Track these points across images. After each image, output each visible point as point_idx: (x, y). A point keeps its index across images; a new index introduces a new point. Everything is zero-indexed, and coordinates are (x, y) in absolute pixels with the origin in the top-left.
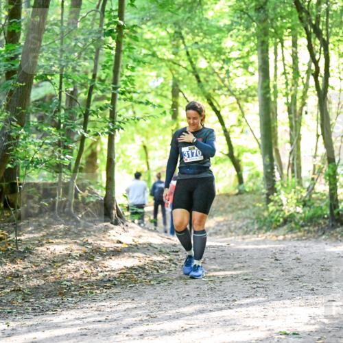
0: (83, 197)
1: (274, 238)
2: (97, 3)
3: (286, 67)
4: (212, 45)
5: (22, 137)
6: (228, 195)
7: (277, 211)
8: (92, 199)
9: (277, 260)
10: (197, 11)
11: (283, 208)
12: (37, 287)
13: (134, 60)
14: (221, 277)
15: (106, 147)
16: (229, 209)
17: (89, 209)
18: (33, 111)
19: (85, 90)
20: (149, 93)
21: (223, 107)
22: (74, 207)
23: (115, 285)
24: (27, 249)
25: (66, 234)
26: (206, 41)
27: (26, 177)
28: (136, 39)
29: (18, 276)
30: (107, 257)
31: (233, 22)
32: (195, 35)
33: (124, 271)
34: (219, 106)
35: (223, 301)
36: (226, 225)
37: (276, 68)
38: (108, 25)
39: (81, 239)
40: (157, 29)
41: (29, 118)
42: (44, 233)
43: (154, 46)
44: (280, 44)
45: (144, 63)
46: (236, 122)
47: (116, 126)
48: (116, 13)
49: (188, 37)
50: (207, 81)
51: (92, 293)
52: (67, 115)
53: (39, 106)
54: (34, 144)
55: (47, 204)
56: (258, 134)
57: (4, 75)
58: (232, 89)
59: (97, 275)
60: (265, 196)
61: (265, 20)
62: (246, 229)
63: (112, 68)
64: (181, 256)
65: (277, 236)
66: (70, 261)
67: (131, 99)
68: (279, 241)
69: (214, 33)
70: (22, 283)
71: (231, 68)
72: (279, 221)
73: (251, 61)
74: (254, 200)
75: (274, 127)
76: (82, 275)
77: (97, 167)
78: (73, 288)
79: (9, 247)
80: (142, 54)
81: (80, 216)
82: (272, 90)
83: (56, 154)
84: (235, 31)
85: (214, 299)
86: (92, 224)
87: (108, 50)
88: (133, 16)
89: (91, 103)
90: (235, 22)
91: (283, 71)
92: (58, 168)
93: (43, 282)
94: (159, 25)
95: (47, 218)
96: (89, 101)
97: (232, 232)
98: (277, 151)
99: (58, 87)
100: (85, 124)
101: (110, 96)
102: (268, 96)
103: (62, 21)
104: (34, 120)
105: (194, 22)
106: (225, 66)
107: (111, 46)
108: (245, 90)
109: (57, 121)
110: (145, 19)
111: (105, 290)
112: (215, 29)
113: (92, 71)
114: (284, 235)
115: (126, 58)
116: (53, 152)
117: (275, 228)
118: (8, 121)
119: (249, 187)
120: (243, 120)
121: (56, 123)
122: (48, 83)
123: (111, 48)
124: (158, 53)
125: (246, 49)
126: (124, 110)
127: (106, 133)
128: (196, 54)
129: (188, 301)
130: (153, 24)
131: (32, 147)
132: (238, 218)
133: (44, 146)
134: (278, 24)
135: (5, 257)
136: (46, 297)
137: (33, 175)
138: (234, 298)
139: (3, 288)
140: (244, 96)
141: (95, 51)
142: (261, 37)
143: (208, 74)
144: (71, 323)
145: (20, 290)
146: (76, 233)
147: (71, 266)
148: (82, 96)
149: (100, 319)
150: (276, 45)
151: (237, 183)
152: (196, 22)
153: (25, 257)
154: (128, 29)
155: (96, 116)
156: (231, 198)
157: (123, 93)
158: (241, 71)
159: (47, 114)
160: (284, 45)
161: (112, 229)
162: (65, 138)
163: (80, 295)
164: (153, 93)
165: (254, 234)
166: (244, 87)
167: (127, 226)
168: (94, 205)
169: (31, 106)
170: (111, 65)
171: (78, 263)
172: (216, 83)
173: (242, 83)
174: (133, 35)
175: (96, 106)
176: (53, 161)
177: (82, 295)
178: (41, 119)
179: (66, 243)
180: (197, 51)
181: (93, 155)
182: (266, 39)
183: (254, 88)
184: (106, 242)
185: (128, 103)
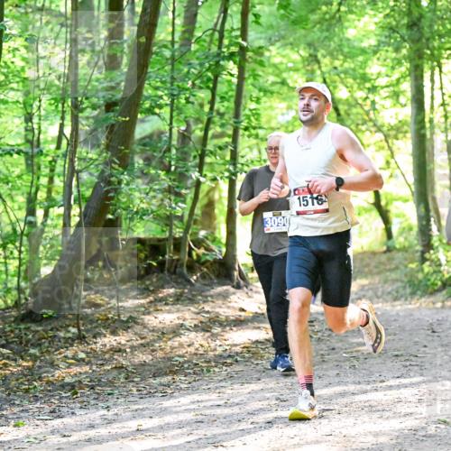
0: (198, 255)
1: (431, 305)
2: (215, 20)
3: (445, 97)
4: (354, 70)
5: (125, 182)
6: (374, 253)
7: (435, 272)
8: (208, 258)
9: (434, 332)
10: (336, 29)
11: (442, 268)
12: (144, 364)
13: (260, 90)
14: (365, 353)
15: (225, 194)
16: (375, 270)
17: (205, 270)
18: (138, 150)
19: (200, 126)
20: (278, 129)
21: (368, 146)
22: (187, 266)
23: (237, 361)
24: (131, 317)
25: (178, 300)
26: (346, 65)
27: (130, 231)
28: (261, 64)
29: (120, 351)
30: (228, 328)
31: (380, 43)
32: (334, 58)
33: (247, 345)
34: (363, 144)
35: (369, 382)
36: (371, 289)
37: (432, 98)
38: (228, 47)
39: (196, 306)
40: (288, 51)
41: (132, 159)
42: (151, 298)
43: (285, 71)
44: (437, 69)
45: (272, 93)
46: (383, 164)
47: (237, 170)
48: (238, 33)
49: (326, 61)
50: (349, 115)
51: (210, 371)
52: (179, 155)
53: (145, 145)
54: (140, 191)
55: (155, 264)
56: (411, 179)
57: (103, 108)
58: (379, 123)
59: (215, 350)
60: (419, 254)
61: (419, 40)
62: (395, 294)
63: (233, 100)
64: (317, 327)
65: (434, 303)
66: (182, 332)
67: (257, 136)
68: (437, 309)
69: (357, 56)
70: (125, 358)
71: (377, 99)
72: (436, 285)
73: (402, 89)
74: (406, 259)
75: (430, 170)
76: (197, 349)
77: (215, 219)
78: (186, 366)
79: (110, 316)
80: (269, 82)
81: (195, 277)
82: (428, 125)
83: (166, 202)
84: (383, 53)
85: (358, 379)
86: (209, 288)
87: (229, 77)
88: (259, 35)
89: (208, 142)
90: (383, 43)
91: (441, 102)
92: (168, 220)
93: (151, 357)
94: (289, 47)
95: (154, 280)
96: (205, 138)
97: (378, 297)
98: (434, 199)
99: (169, 122)
100: (200, 166)
101: (230, 132)
102: (422, 132)
103: (173, 42)
104: (139, 162)
105: (332, 43)
106: (370, 96)
107: (232, 72)
108: (395, 125)
109: (167, 163)
110: (273, 39)
111: (225, 368)
112: (358, 52)
113: (209, 103)
114: (443, 302)
115: (250, 87)
116: (162, 200)
117: (432, 294)
118: (108, 163)
119: (400, 243)
120: (392, 161)
121: (165, 166)
122: (156, 117)
123: (232, 75)
124: (289, 81)
125: (396, 75)
126: (248, 150)
127: (227, 177)
128: (335, 82)
129: (326, 382)
130: (282, 46)
131: (137, 194)
132: (386, 282)
133: (152, 194)
134: (436, 44)
135: (104, 327)
136: (154, 376)
137: (138, 227)
138: (382, 378)
139: (102, 365)
140: (392, 133)
141: (212, 77)
142: (414, 59)
143: (350, 106)
144: (183, 408)
145: (123, 367)
146: (190, 299)
147: (184, 339)
148: (198, 133)
149: (219, 403)
150: (432, 69)
151: (385, 238)
152: (335, 43)
153: (129, 327)
154: (253, 51)
155: (213, 157)
156: (377, 256)
157: (246, 129)
158: (389, 102)
159: (155, 154)
160: (443, 69)
161: (234, 293)
162: (176, 183)
163: (194, 373)
164: (283, 129)
165: (406, 299)
166: (394, 122)
167: (251, 290)
168: (211, 264)
169: (135, 146)
170: (231, 96)
171: (193, 335)
172: (360, 117)
173: (392, 117)
174: (259, 58)
175: (214, 145)
176: (162, 212)
177: (197, 374)
178: (148, 160)
179: (178, 311)
180: (336, 78)
181: (210, 205)
182: (420, 62)
183: (406, 121)
184: (226, 310)
185: (253, 141)
